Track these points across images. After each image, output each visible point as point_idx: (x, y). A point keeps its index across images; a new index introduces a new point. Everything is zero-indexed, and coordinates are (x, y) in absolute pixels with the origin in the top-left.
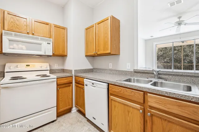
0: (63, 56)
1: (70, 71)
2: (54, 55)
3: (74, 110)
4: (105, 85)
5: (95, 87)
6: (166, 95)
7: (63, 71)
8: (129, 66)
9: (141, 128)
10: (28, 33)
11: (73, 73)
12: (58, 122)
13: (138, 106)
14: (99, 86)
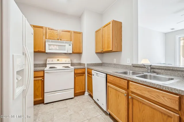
0: (80, 53)
1: (84, 64)
2: (73, 53)
3: (87, 93)
4: (104, 75)
5: (98, 76)
6: (141, 83)
7: (80, 64)
8: (129, 61)
9: (126, 108)
10: (58, 40)
11: (86, 66)
12: (75, 99)
13: (124, 91)
14: (100, 75)
